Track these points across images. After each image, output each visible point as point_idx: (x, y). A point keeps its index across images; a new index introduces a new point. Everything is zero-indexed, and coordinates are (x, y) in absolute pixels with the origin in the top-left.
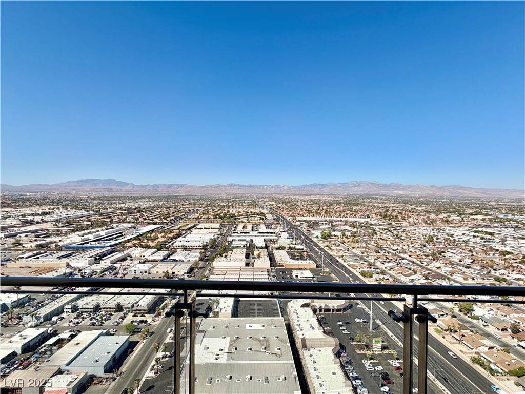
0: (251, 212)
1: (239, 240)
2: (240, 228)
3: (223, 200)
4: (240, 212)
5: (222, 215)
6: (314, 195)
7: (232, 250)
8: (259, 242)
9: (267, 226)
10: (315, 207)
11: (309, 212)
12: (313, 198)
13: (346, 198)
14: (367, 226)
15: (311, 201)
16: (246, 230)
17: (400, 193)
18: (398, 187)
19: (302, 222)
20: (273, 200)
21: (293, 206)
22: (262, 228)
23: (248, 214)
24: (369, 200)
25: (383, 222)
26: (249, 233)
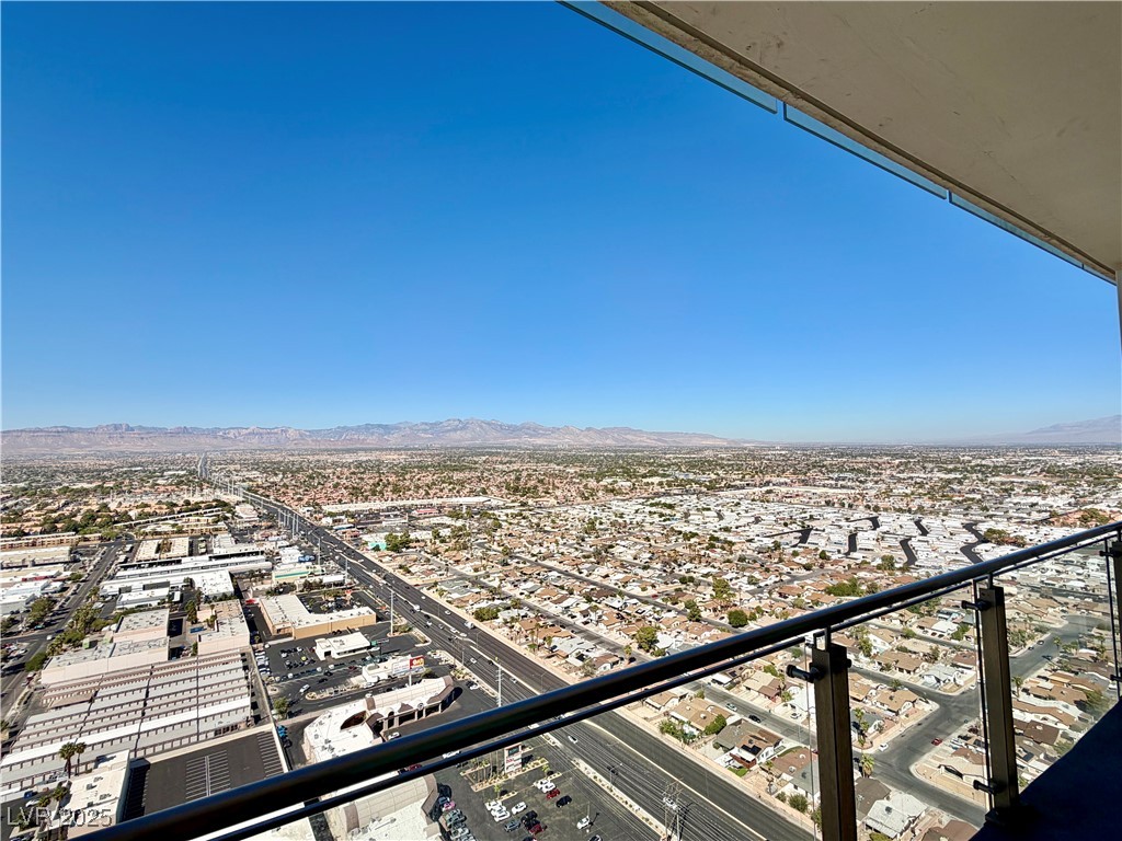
0: (188, 503)
1: (145, 588)
2: (147, 550)
3: (80, 474)
4: (147, 506)
5: (78, 519)
6: (365, 450)
7: (118, 620)
8: (215, 581)
9: (240, 536)
10: (369, 480)
11: (356, 493)
12: (363, 457)
13: (438, 455)
14: (483, 513)
15: (360, 465)
16: (170, 554)
17: (539, 441)
18: (535, 431)
19: (338, 517)
20: (256, 466)
21: (311, 478)
22: (224, 543)
23: (176, 509)
24: (484, 458)
25: (513, 502)
26: (179, 562)
